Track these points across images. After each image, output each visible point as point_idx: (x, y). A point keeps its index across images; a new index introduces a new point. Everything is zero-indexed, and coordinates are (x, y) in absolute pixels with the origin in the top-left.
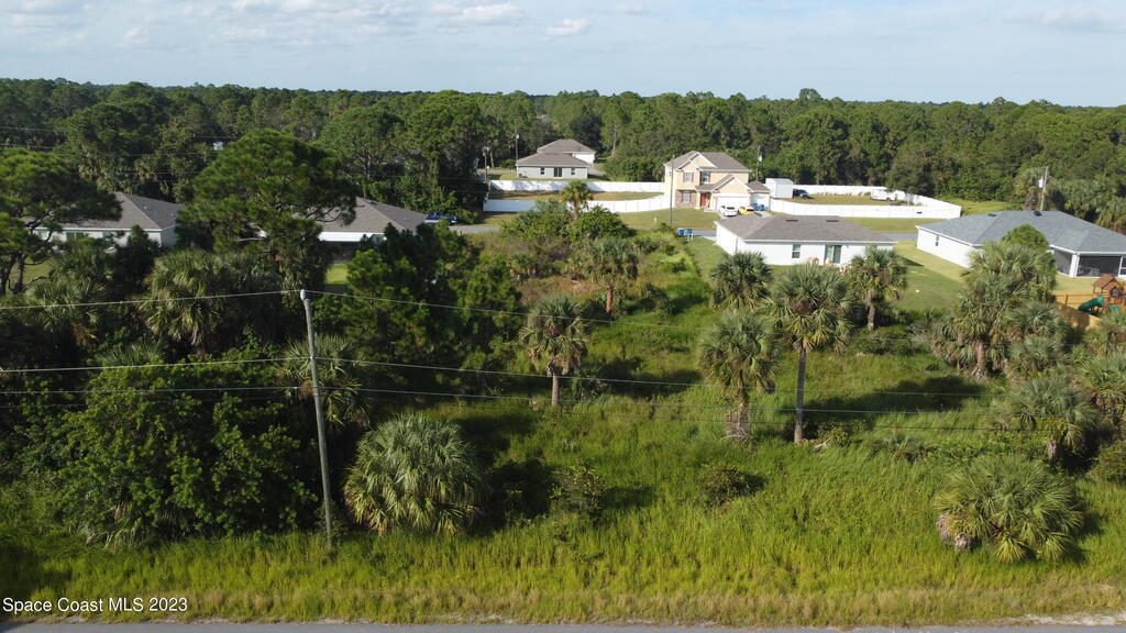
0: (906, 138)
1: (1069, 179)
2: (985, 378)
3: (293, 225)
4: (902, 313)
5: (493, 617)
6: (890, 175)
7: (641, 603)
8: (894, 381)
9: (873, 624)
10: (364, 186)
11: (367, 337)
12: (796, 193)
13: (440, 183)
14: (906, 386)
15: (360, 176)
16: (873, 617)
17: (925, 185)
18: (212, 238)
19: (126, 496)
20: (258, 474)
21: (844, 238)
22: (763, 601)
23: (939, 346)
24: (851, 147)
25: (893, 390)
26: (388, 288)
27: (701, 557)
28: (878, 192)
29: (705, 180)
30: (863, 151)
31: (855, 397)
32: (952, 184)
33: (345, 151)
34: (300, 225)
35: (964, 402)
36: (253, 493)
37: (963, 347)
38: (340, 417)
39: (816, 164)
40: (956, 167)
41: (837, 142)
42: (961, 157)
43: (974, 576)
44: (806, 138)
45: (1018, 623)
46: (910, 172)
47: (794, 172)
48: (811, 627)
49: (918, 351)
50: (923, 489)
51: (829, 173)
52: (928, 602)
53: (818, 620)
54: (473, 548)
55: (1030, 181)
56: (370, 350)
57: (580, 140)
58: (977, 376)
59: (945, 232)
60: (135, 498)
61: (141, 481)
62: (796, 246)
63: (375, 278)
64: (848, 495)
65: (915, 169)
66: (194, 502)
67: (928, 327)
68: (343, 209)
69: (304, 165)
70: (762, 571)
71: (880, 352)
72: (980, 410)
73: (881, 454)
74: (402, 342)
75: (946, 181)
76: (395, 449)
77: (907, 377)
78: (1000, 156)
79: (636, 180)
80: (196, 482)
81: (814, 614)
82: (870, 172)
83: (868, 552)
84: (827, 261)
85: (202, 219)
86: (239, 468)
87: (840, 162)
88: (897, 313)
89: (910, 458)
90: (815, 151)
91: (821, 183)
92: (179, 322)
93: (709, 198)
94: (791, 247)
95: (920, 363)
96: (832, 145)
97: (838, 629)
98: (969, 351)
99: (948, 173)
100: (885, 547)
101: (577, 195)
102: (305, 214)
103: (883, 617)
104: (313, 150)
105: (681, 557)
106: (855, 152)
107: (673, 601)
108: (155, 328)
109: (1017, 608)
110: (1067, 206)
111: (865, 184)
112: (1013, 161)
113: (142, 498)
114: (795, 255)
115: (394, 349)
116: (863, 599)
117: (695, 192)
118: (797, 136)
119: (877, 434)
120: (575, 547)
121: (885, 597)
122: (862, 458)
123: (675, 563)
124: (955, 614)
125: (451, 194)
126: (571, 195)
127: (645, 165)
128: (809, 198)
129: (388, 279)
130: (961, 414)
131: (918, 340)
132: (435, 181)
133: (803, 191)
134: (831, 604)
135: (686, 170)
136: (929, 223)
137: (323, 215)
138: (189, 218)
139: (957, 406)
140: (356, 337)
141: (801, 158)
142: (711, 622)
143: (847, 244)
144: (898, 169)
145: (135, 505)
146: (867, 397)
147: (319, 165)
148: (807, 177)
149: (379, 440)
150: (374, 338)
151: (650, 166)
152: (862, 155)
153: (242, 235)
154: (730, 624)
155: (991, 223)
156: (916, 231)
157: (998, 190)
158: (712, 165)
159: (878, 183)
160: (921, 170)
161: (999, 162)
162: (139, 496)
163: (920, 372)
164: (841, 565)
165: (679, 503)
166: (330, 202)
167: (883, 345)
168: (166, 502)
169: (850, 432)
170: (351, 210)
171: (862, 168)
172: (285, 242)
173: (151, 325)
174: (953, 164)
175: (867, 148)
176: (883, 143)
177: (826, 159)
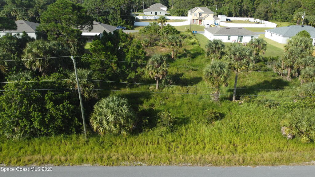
0: (260, 3)
1: (310, 15)
2: (290, 79)
3: (73, 31)
4: (263, 58)
5: (139, 163)
6: (255, 14)
7: (187, 158)
8: (262, 80)
9: (263, 165)
10: (98, 18)
11: (97, 68)
12: (227, 20)
13: (121, 17)
14: (266, 82)
15: (96, 15)
16: (262, 162)
17: (266, 17)
18: (47, 35)
19: (18, 124)
20: (61, 117)
21: (244, 34)
22: (227, 157)
23: (276, 69)
24: (244, 5)
25: (262, 83)
26: (103, 52)
27: (206, 141)
28: (251, 19)
29: (200, 16)
30: (247, 7)
31: (250, 85)
32: (274, 17)
33: (92, 7)
34: (75, 31)
35: (284, 87)
36: (60, 123)
37: (283, 69)
38: (89, 95)
39: (233, 11)
40: (275, 12)
41: (239, 4)
42: (277, 8)
43: (293, 148)
44: (230, 3)
46: (262, 13)
47: (226, 13)
48: (242, 166)
49: (269, 70)
50: (275, 117)
51: (237, 13)
52: (280, 157)
53: (245, 164)
54: (132, 139)
55: (299, 16)
56: (99, 72)
57: (162, 3)
58: (288, 79)
59: (274, 32)
60: (21, 125)
61: (22, 119)
62: (229, 36)
63: (99, 50)
64: (251, 120)
65: (263, 12)
66: (40, 127)
67: (272, 63)
68: (89, 26)
69: (76, 11)
70: (225, 146)
71: (257, 70)
72: (289, 90)
73: (261, 106)
74: (109, 70)
75: (272, 16)
76: (106, 108)
77: (266, 79)
78: (289, 8)
79: (179, 16)
80: (40, 120)
81: (244, 162)
82: (249, 13)
83: (259, 139)
84: (238, 41)
85: (44, 29)
86: (54, 115)
87: (240, 10)
88: (261, 58)
89: (270, 107)
90: (233, 7)
91: (234, 17)
92: (35, 65)
93: (201, 22)
94: (228, 37)
95: (270, 74)
96: (238, 5)
97: (251, 167)
98: (286, 71)
99: (273, 13)
100: (264, 138)
101: (162, 21)
102: (77, 27)
103: (266, 162)
104: (78, 6)
105: (199, 141)
106: (245, 7)
107: (197, 157)
108: (28, 67)
110: (309, 24)
111: (247, 17)
112: (293, 10)
113: (23, 125)
114: (229, 39)
115: (106, 72)
116: (259, 156)
117: (197, 19)
118: (228, 2)
119: (259, 98)
120: (165, 138)
121: (266, 156)
122: (254, 107)
123: (198, 143)
124: (288, 161)
125: (124, 20)
126: (161, 20)
127: (182, 11)
128: (231, 21)
129: (103, 49)
130: (284, 91)
131: (269, 66)
132: (119, 16)
133: (229, 19)
134: (249, 158)
135: (195, 13)
136: (268, 29)
137: (83, 28)
138: (40, 29)
139: (283, 89)
140: (93, 68)
141: (229, 9)
142: (210, 165)
143: (245, 36)
144: (258, 12)
145: (21, 127)
146: (254, 86)
147: (80, 11)
148: (230, 15)
149: (101, 105)
150: (100, 69)
151: (184, 12)
152: (247, 8)
153: (57, 34)
154: (216, 165)
155: (288, 29)
156: (265, 32)
157: (287, 19)
158: (203, 11)
159: (251, 17)
160: (265, 13)
161: (288, 10)
162: (22, 124)
163: (270, 78)
164: (250, 144)
165: (198, 123)
166: (85, 23)
167: (258, 68)
168: (31, 127)
169: (250, 97)
170: (92, 26)
171: (247, 12)
172: (71, 37)
173: (26, 65)
174: (275, 11)
175: (249, 6)
176: (253, 4)
177: (236, 9)
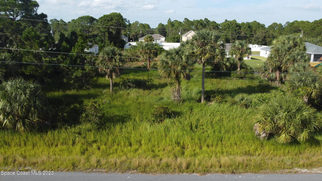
2: (280, 84)
6: (253, 39)
9: (217, 172)
16: (217, 169)
17: (264, 42)
23: (263, 74)
24: (241, 32)
37: (271, 73)
41: (237, 31)
42: (276, 34)
45: (290, 172)
49: (256, 78)
58: (277, 84)
65: (261, 37)
75: (271, 41)
89: (247, 106)
90: (230, 34)
97: (198, 175)
106: (243, 34)
109: (290, 165)
141: (226, 35)
163: (256, 83)
167: (242, 76)
171: (245, 38)
175: (246, 33)
176: (251, 31)
